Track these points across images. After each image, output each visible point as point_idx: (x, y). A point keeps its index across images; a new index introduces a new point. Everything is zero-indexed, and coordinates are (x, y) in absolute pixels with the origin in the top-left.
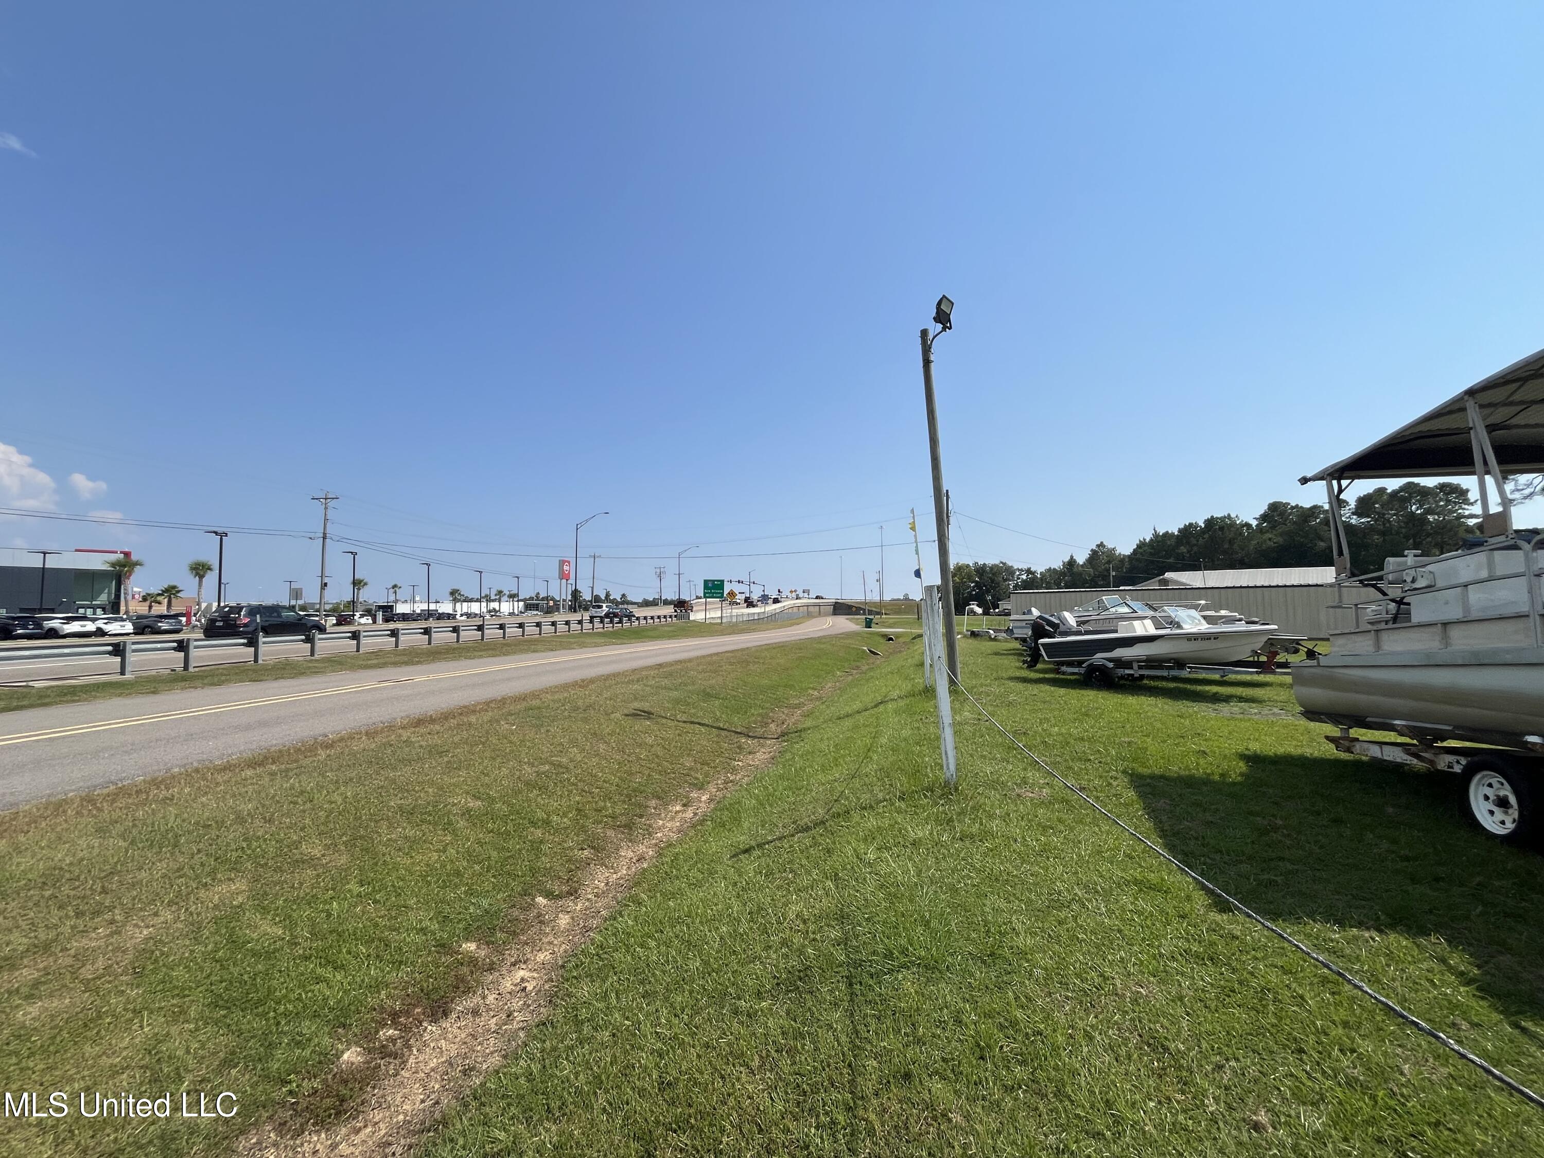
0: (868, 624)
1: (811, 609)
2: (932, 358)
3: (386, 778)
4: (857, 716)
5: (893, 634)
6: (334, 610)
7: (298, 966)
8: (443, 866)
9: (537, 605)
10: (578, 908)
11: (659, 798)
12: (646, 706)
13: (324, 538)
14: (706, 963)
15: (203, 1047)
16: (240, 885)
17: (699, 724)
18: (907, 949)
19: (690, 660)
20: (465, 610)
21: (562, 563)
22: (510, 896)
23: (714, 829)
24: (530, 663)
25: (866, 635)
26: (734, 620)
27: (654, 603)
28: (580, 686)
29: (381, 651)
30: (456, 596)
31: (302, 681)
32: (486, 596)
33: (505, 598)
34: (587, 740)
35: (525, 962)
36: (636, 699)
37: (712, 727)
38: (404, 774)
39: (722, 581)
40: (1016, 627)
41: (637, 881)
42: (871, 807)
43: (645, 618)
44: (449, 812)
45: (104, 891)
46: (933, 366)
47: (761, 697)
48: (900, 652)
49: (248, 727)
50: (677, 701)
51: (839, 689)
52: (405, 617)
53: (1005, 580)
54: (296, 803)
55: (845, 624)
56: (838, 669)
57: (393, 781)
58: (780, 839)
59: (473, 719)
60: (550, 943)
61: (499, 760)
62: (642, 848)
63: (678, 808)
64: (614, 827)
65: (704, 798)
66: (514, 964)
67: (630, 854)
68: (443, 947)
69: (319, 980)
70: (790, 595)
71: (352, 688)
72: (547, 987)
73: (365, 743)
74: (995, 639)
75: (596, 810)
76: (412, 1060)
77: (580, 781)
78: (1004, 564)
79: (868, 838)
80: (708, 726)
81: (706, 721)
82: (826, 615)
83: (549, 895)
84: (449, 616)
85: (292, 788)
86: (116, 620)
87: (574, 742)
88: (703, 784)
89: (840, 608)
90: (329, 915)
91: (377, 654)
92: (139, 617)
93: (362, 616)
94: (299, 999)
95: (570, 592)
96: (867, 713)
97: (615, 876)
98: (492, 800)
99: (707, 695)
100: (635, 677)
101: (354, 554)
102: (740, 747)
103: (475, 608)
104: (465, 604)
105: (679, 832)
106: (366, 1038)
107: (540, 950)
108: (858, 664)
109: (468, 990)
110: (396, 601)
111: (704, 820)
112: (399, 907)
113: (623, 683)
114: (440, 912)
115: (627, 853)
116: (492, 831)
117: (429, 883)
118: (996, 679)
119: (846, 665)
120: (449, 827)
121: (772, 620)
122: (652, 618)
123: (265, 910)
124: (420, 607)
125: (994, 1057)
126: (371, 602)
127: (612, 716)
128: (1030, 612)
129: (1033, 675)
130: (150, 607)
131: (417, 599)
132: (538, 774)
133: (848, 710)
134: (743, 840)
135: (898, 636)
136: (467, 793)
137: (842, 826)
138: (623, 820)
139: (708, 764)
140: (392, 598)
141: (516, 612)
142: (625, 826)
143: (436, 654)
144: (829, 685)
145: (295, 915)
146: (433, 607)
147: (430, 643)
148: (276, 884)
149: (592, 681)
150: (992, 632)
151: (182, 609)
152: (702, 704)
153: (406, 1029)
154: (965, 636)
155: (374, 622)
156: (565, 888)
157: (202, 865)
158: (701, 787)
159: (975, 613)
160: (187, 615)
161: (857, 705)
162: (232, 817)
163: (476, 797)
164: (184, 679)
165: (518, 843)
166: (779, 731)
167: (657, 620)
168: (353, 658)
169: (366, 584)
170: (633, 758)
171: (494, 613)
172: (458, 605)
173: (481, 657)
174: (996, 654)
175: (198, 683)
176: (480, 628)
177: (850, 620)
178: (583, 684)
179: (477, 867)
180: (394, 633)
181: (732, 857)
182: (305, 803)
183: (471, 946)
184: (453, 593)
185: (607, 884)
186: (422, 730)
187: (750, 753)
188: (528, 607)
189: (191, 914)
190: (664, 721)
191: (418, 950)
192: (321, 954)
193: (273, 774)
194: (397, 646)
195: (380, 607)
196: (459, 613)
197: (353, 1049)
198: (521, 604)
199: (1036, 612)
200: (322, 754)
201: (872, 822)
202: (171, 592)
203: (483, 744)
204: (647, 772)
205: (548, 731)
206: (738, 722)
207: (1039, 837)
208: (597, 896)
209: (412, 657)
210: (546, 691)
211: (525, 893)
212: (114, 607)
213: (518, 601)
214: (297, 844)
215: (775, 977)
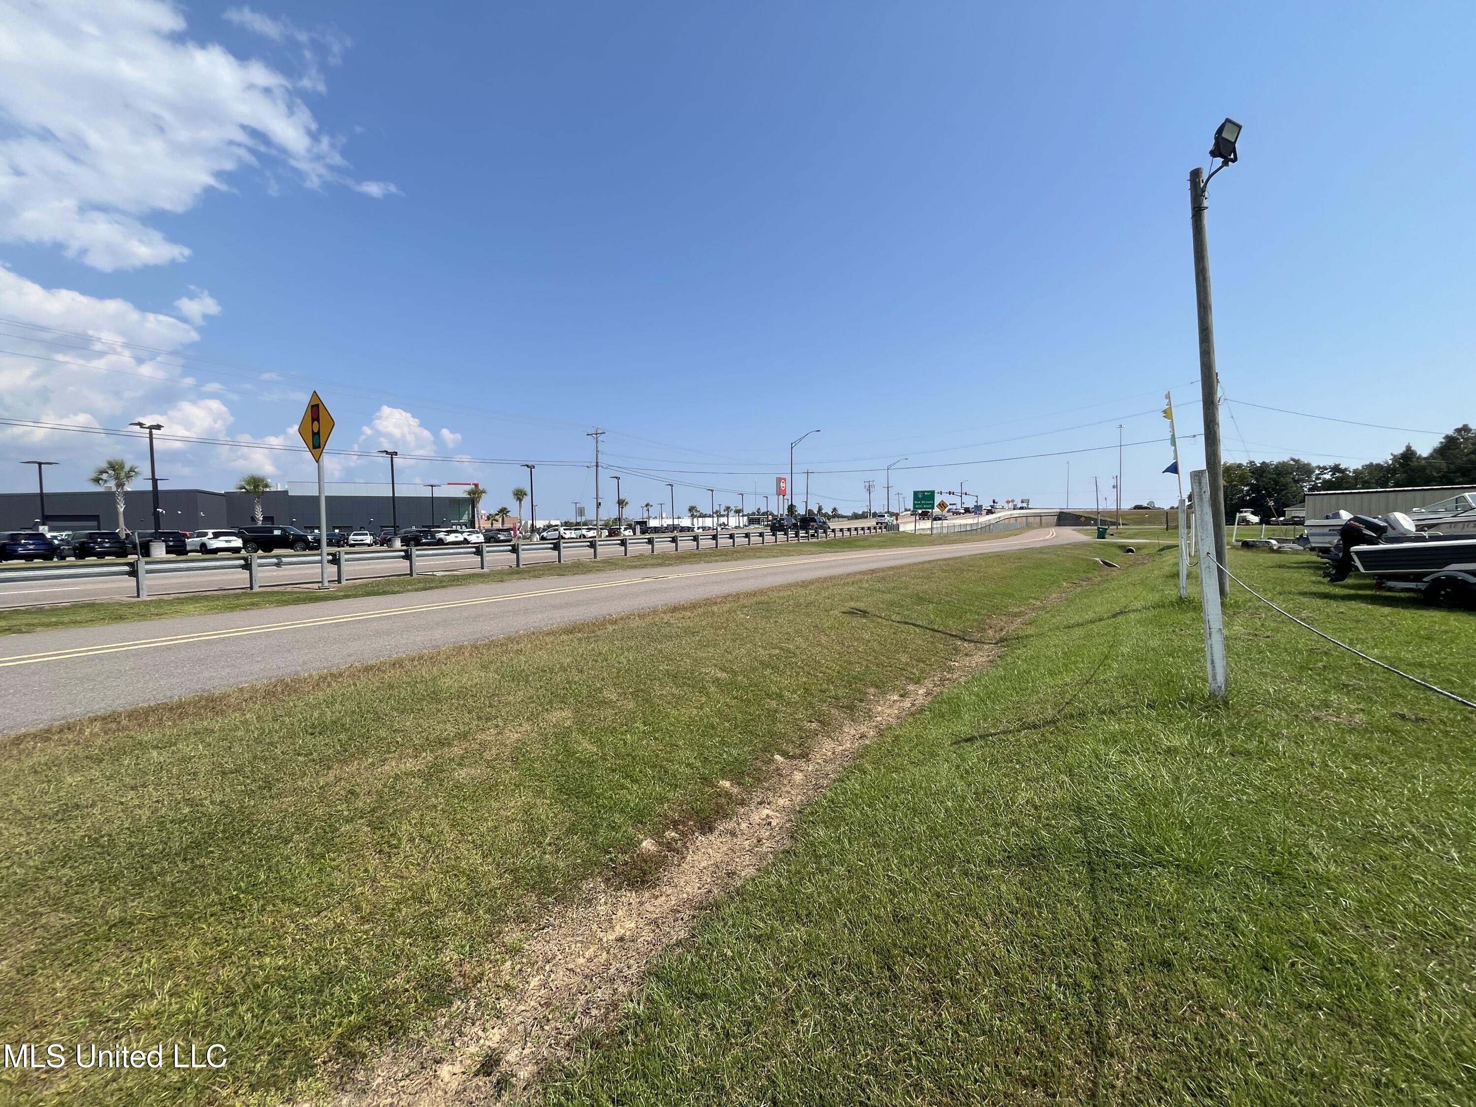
0: (1101, 535)
1: (1031, 519)
2: (1206, 203)
3: (656, 649)
4: (1090, 626)
5: (1133, 545)
6: (606, 525)
7: (608, 775)
8: (701, 720)
9: (759, 519)
10: (810, 769)
11: (877, 687)
12: (861, 605)
13: (597, 466)
14: (932, 829)
15: (556, 816)
16: (567, 713)
17: (914, 625)
18: (1164, 849)
19: (902, 567)
20: (700, 525)
21: (779, 480)
22: (753, 750)
23: (932, 719)
24: (757, 567)
25: (1098, 546)
26: (945, 531)
27: (863, 516)
28: (801, 586)
29: (641, 555)
30: (693, 512)
31: (590, 576)
32: (717, 512)
33: (732, 513)
34: (810, 632)
35: (769, 804)
36: (852, 599)
37: (926, 628)
38: (668, 646)
39: (933, 493)
40: (1313, 535)
41: (860, 755)
42: (1112, 712)
43: (856, 529)
44: (703, 679)
45: (491, 706)
46: (1207, 215)
47: (976, 603)
48: (1143, 564)
49: (561, 607)
50: (892, 604)
51: (1067, 599)
52: (656, 530)
53: (1296, 482)
54: (596, 661)
55: (1070, 534)
56: (1064, 580)
57: (661, 651)
58: (1004, 732)
59: (715, 609)
60: (789, 792)
61: (738, 642)
62: (863, 729)
63: (896, 698)
64: (836, 707)
65: (921, 692)
66: (760, 803)
67: (853, 732)
68: (705, 780)
69: (623, 787)
70: (1006, 505)
71: (625, 582)
72: (787, 825)
73: (637, 622)
74: (1278, 551)
75: (821, 691)
76: (689, 858)
77: (806, 664)
78: (1297, 461)
79: (1111, 740)
80: (922, 627)
81: (919, 623)
82: (1049, 525)
83: (784, 754)
84: (689, 529)
85: (593, 650)
86: (473, 532)
87: (798, 632)
88: (919, 679)
89: (1065, 519)
90: (625, 743)
91: (640, 557)
92: (487, 531)
93: (626, 529)
94: (611, 798)
95: (786, 507)
96: (1102, 623)
97: (840, 748)
98: (734, 673)
99: (920, 599)
100: (850, 580)
101: (618, 478)
102: (956, 649)
103: (708, 522)
104: (700, 519)
105: (898, 718)
106: (657, 835)
107: (780, 796)
108: (1090, 575)
109: (726, 816)
110: (649, 518)
111: (922, 710)
112: (672, 745)
113: (839, 585)
114: (702, 754)
115: (850, 730)
116: (736, 698)
117: (692, 731)
118: (1280, 594)
119: (1074, 576)
120: (703, 690)
121: (986, 531)
122: (863, 529)
123: (584, 733)
124: (667, 522)
125: (1283, 971)
126: (631, 518)
127: (832, 612)
128: (1337, 516)
129: (1338, 591)
130: (492, 524)
131: (664, 516)
132: (771, 656)
133: (1077, 619)
134: (963, 728)
135: (1139, 547)
136: (716, 666)
137: (1076, 727)
138: (845, 702)
139: (924, 662)
140: (646, 515)
141: (741, 525)
142: (847, 707)
143: (682, 558)
144: (1054, 595)
145: (603, 739)
146: (676, 522)
147: (677, 550)
148: (590, 715)
149: (811, 582)
150: (1274, 542)
151: (511, 526)
152: (916, 607)
153: (683, 834)
154: (1234, 547)
155: (635, 534)
156: (798, 752)
157: (544, 696)
158: (918, 682)
159: (1248, 523)
160: (514, 529)
161: (1090, 615)
162: (558, 666)
163: (723, 670)
164: (517, 573)
165: (758, 710)
166: (997, 636)
167: (867, 531)
168: (623, 560)
169: (627, 503)
170: (851, 650)
171: (724, 526)
172: (695, 520)
173: (716, 561)
174: (1280, 567)
175: (526, 575)
176: (715, 537)
177: (1078, 531)
178: (804, 584)
179: (727, 724)
180: (650, 541)
181: (952, 744)
182: (602, 661)
183: (727, 784)
184: (691, 509)
185: (833, 753)
186: (676, 615)
187: (966, 655)
188: (752, 521)
189: (541, 728)
190: (880, 620)
191: (688, 778)
192: (622, 769)
193: (580, 640)
194: (653, 552)
195: (638, 523)
196: (696, 526)
197: (649, 840)
198: (745, 518)
199: (1345, 516)
200: (610, 628)
201: (1115, 726)
202: (503, 511)
203: (725, 628)
204: (864, 663)
205: (776, 622)
206: (953, 625)
207: (1348, 764)
208: (825, 761)
209: (664, 560)
210: (773, 589)
211: (765, 750)
212: (472, 524)
213: (743, 516)
214: (600, 690)
215: (1005, 851)
